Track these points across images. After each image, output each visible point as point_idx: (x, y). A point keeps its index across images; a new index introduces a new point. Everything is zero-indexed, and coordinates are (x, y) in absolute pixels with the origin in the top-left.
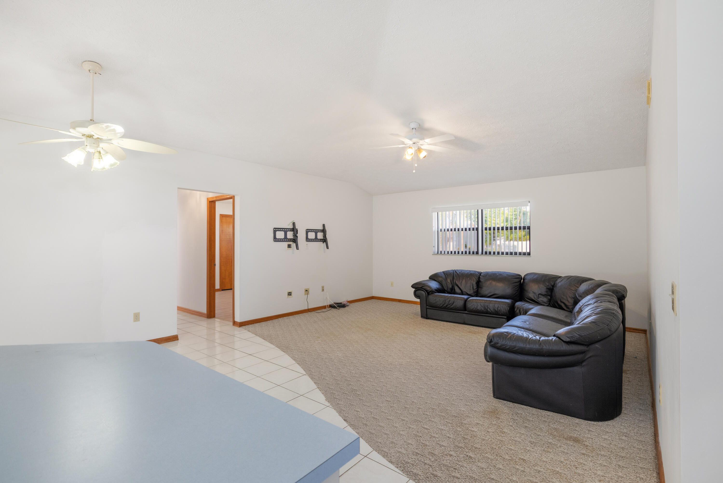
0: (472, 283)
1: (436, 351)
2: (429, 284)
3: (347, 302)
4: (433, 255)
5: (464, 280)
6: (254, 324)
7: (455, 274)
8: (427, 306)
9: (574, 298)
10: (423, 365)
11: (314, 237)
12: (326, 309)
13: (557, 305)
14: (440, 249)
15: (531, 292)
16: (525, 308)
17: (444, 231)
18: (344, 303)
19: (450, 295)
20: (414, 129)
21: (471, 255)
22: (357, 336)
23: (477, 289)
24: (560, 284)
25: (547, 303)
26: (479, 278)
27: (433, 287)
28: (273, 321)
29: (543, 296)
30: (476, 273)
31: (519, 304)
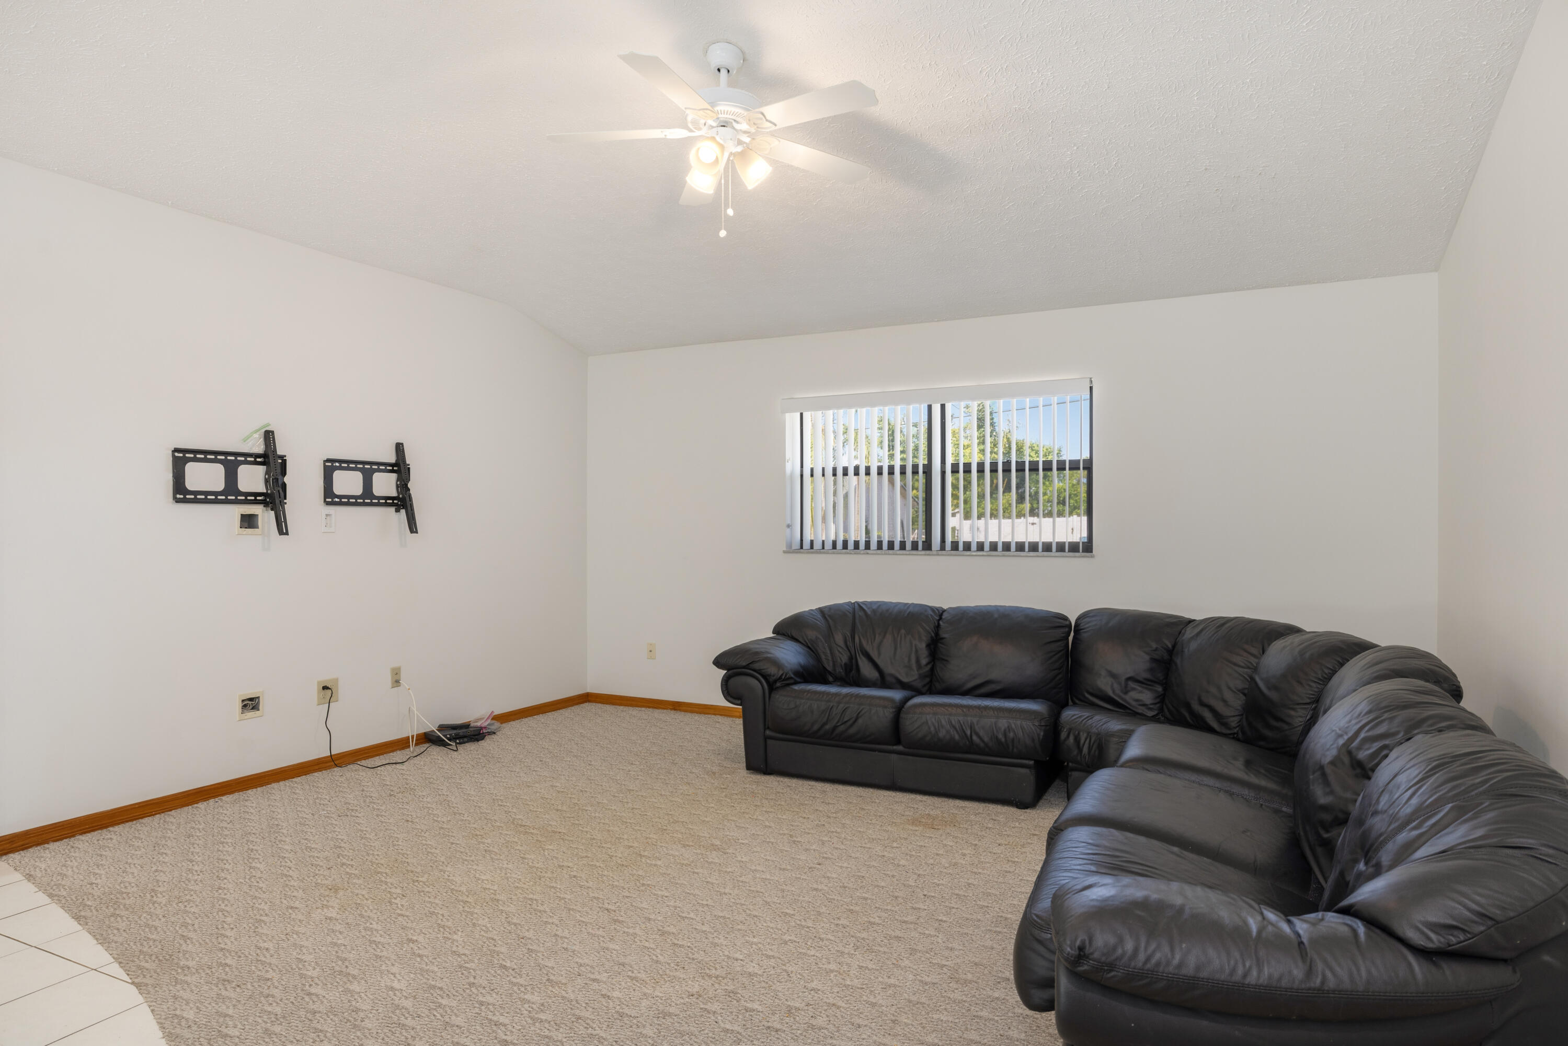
0: (916, 646)
1: (803, 923)
2: (773, 651)
3: (492, 719)
4: (784, 552)
5: (889, 637)
6: (74, 836)
7: (860, 616)
8: (768, 728)
9: (1245, 694)
10: (756, 1006)
11: (357, 490)
12: (406, 751)
13: (1187, 715)
14: (808, 537)
15: (1103, 673)
16: (1094, 730)
17: (823, 475)
18: (479, 724)
19: (845, 690)
20: (723, 72)
21: (908, 553)
22: (501, 869)
23: (929, 666)
24: (1193, 646)
25: (1151, 706)
26: (938, 626)
27: (786, 665)
28: (168, 819)
29: (1139, 684)
30: (926, 611)
31: (1073, 716)
